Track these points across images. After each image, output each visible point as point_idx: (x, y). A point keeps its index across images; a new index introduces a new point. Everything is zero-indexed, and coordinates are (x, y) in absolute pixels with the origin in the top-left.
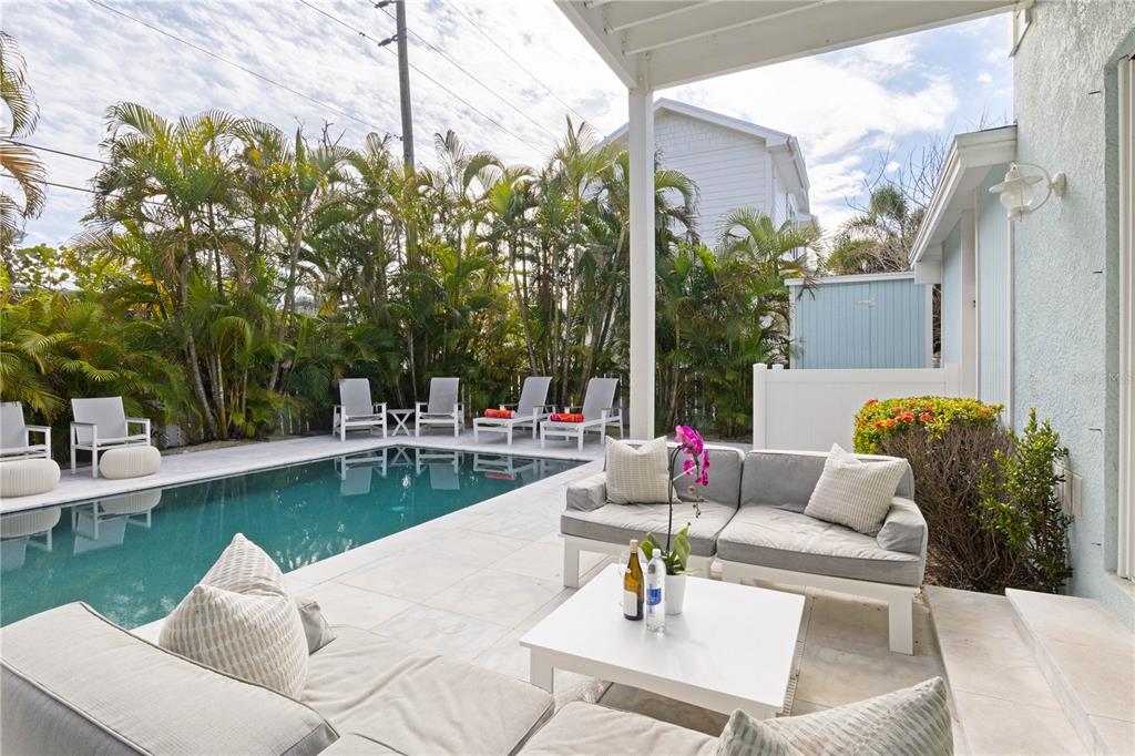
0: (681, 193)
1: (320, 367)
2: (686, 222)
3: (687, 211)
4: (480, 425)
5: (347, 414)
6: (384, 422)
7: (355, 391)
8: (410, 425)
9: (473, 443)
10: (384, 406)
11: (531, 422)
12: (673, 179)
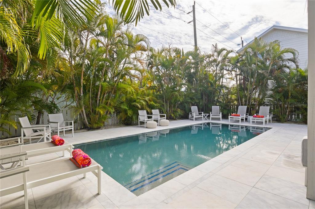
0: (292, 54)
1: (186, 103)
2: (294, 62)
3: (295, 59)
4: (230, 118)
5: (195, 114)
6: (203, 117)
7: (194, 109)
8: (208, 117)
9: (228, 122)
10: (203, 113)
11: (243, 118)
12: (289, 50)
